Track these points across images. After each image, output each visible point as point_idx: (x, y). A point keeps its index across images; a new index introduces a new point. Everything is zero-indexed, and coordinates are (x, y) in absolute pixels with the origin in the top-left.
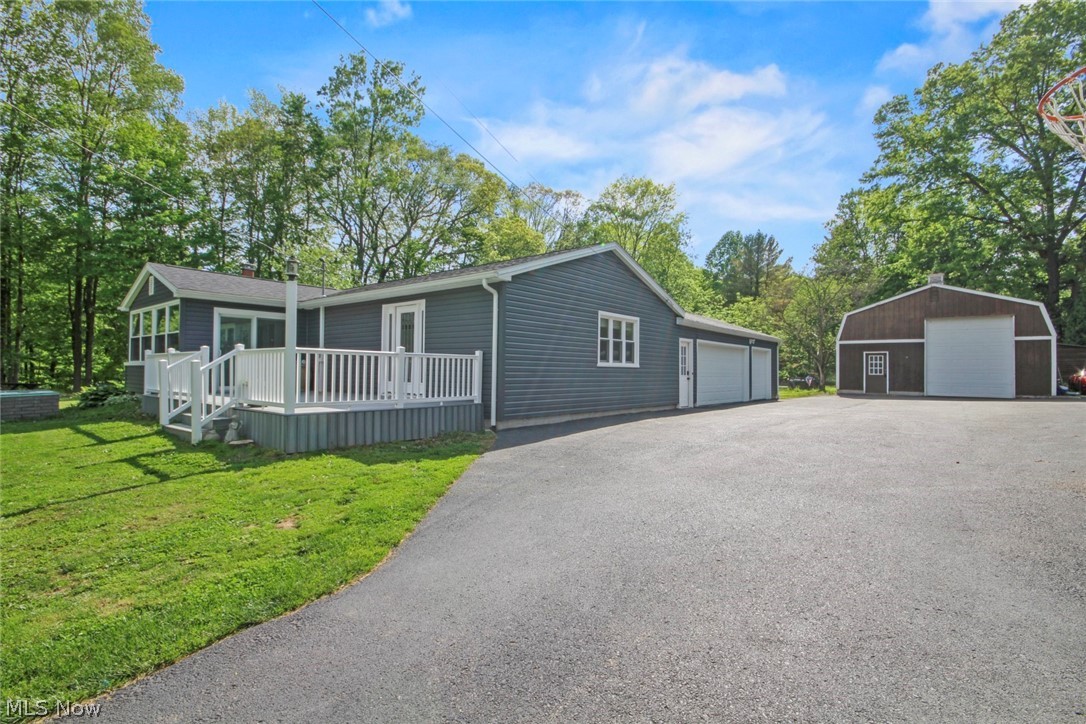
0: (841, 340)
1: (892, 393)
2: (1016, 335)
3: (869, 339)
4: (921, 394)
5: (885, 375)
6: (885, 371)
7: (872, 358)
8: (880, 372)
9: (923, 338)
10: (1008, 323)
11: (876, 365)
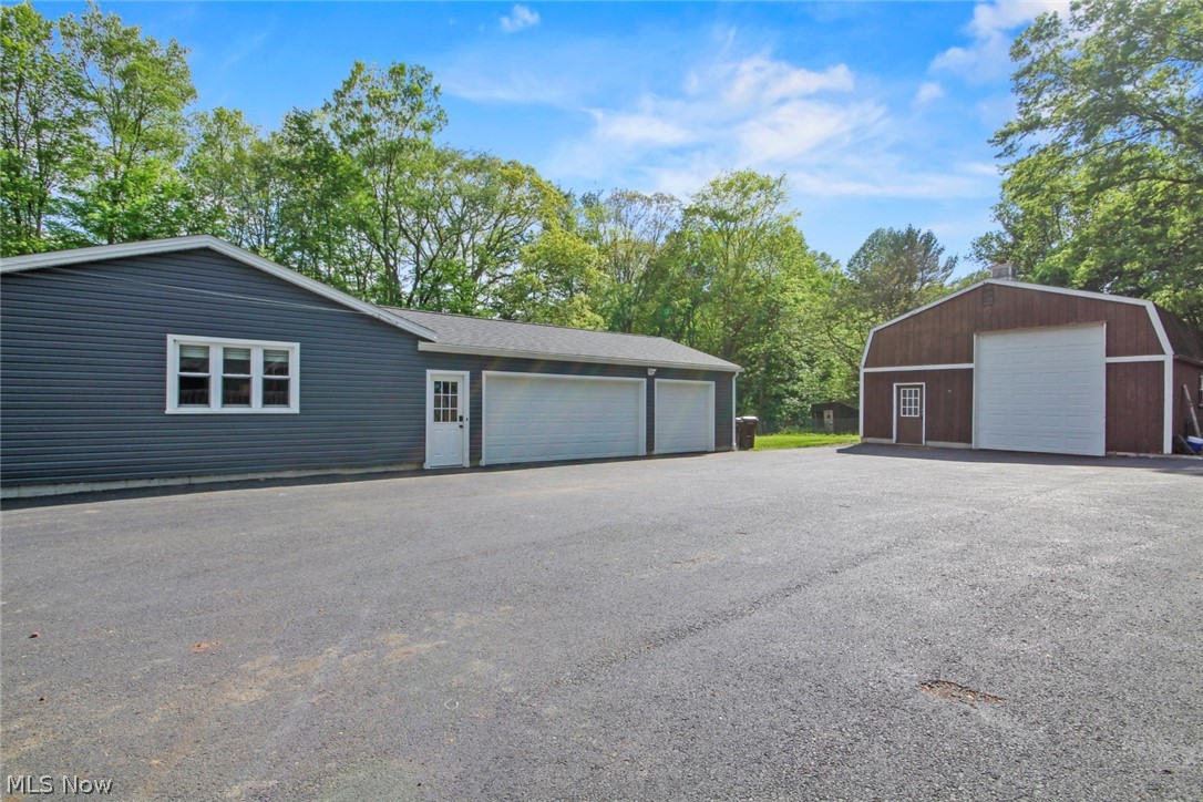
0: (865, 366)
1: (930, 443)
2: (1108, 355)
3: (901, 364)
4: (968, 446)
5: (922, 417)
6: (921, 412)
7: (905, 392)
8: (916, 413)
9: (971, 361)
10: (1094, 338)
11: (910, 403)
